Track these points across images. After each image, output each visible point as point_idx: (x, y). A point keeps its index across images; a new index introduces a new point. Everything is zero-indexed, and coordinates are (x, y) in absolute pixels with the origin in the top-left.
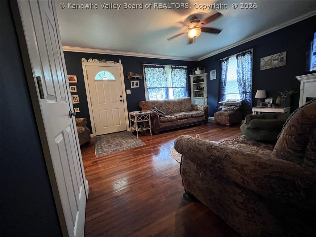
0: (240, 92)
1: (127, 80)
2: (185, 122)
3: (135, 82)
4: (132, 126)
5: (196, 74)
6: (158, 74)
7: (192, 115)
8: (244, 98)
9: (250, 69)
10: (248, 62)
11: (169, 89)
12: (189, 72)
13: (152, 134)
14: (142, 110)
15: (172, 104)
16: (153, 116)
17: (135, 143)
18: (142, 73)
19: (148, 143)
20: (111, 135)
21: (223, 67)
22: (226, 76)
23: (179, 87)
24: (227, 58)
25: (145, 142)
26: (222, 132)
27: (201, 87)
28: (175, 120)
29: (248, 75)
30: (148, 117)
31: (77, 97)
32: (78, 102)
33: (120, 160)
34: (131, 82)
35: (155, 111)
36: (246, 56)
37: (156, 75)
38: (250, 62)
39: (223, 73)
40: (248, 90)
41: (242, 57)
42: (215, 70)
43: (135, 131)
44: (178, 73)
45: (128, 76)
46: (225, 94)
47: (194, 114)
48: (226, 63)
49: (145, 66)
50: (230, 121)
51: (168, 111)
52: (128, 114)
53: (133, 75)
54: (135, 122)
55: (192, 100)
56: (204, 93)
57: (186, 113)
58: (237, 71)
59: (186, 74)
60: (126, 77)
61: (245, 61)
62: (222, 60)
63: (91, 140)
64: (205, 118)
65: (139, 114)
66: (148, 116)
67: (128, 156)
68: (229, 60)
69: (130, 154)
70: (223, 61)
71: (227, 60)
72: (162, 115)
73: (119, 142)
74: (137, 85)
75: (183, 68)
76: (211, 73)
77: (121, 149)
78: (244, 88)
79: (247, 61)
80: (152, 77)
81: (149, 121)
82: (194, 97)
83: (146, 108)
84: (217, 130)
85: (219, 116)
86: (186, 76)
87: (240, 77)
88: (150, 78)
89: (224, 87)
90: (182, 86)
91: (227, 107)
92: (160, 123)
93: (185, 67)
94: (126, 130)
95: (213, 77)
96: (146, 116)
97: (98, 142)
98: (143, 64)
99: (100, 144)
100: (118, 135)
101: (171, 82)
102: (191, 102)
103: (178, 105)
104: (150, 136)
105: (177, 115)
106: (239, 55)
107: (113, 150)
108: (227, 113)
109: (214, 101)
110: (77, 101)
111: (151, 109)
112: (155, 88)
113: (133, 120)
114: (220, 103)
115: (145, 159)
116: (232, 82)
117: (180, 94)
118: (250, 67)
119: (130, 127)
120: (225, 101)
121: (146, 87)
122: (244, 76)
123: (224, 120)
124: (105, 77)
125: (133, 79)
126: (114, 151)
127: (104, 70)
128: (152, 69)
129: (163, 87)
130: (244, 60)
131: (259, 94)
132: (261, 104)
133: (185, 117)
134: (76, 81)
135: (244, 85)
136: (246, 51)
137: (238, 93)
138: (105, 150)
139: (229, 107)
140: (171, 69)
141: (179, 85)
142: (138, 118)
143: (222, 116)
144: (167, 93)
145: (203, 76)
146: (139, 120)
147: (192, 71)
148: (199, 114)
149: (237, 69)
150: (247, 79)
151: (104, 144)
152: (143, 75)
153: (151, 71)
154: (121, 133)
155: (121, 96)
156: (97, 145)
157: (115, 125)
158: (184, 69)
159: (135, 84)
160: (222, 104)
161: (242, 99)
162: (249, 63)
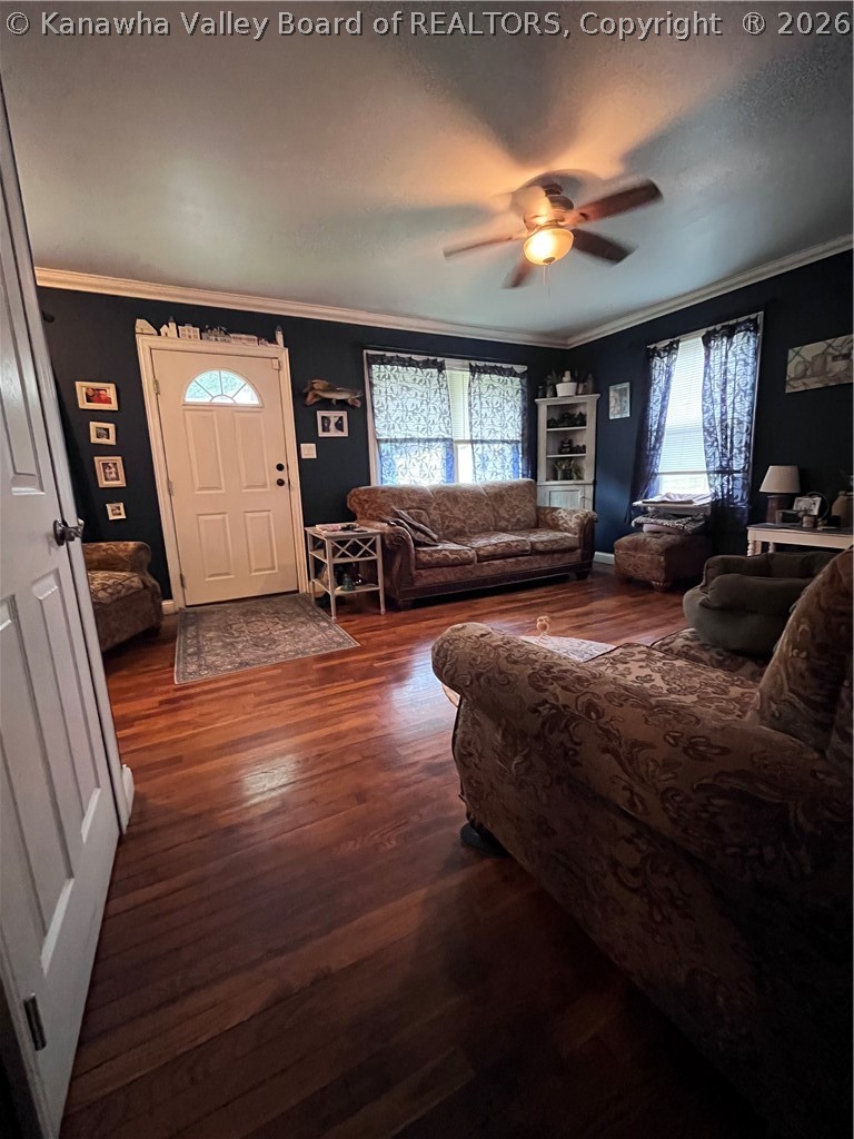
0: (712, 468)
1: (306, 406)
2: (508, 569)
3: (334, 415)
4: (316, 577)
5: (560, 394)
6: (420, 388)
7: (533, 544)
8: (722, 492)
9: (748, 387)
10: (744, 360)
11: (460, 446)
12: (535, 388)
13: (386, 607)
14: (354, 519)
15: (465, 504)
16: (391, 543)
17: (320, 640)
18: (359, 383)
19: (366, 639)
20: (241, 604)
21: (655, 373)
22: (664, 408)
23: (494, 442)
24: (672, 343)
25: (357, 636)
26: (635, 610)
27: (575, 445)
28: (470, 562)
29: (741, 408)
30: (373, 547)
31: (115, 464)
32: (121, 483)
33: (258, 699)
34: (320, 414)
35: (401, 525)
36: (738, 338)
37: (412, 393)
38: (750, 360)
39: (656, 396)
40: (739, 463)
41: (725, 340)
42: (627, 385)
43: (327, 595)
44: (494, 388)
45: (306, 395)
46: (656, 474)
47: (542, 542)
48: (665, 359)
49: (373, 360)
50: (667, 570)
51: (448, 527)
52: (305, 532)
53: (324, 391)
54: (326, 561)
55: (539, 489)
56: (585, 467)
57: (513, 538)
58: (704, 391)
59: (523, 392)
60: (299, 394)
61: (735, 355)
62: (652, 347)
63: (164, 623)
64: (582, 555)
65: (342, 533)
66: (375, 542)
67: (288, 686)
68: (677, 349)
69: (300, 676)
70: (656, 353)
71: (671, 349)
72: (427, 540)
73: (262, 632)
74: (339, 426)
75: (512, 373)
76: (612, 393)
77: (269, 657)
78: (723, 455)
79: (739, 356)
80: (395, 402)
81: (375, 561)
82: (547, 480)
83: (369, 511)
84: (619, 604)
85: (632, 553)
86: (523, 400)
87: (713, 415)
88: (390, 403)
89: (654, 446)
90: (506, 438)
91: (660, 521)
92: (417, 569)
93: (519, 369)
94: (297, 591)
95: (619, 409)
96: (365, 541)
97: (191, 628)
98: (365, 352)
99: (196, 637)
100: (263, 606)
101: (467, 422)
102: (535, 497)
103: (487, 505)
104: (380, 614)
105: (480, 542)
106: (715, 331)
107: (238, 660)
108: (659, 541)
109: (616, 497)
110: (118, 479)
111: (388, 518)
112: (405, 440)
113: (318, 555)
114: (638, 507)
115: (349, 697)
116: (684, 431)
117: (499, 466)
118: (749, 379)
119: (309, 579)
120: (656, 499)
121: (375, 436)
122: (726, 412)
123: (648, 565)
124: (222, 395)
125: (327, 404)
126: (243, 664)
127: (220, 368)
128: (398, 371)
129: (437, 440)
130: (730, 353)
131: (775, 480)
132: (778, 515)
133: (507, 551)
134: (114, 406)
135: (726, 443)
136: (740, 320)
137: (703, 472)
138: (210, 659)
139: (666, 522)
140: (468, 374)
141: (496, 432)
142: (335, 551)
143: (643, 551)
144: (450, 462)
145: (584, 404)
146: (340, 557)
147: (544, 384)
148: (561, 542)
149: (704, 384)
150: (735, 421)
151: (211, 639)
152: (364, 392)
153: (392, 379)
154: (277, 599)
155: (280, 467)
156: (185, 642)
157: (256, 571)
158: (515, 375)
159: (333, 425)
160: (645, 508)
161: (716, 494)
162: (746, 364)
